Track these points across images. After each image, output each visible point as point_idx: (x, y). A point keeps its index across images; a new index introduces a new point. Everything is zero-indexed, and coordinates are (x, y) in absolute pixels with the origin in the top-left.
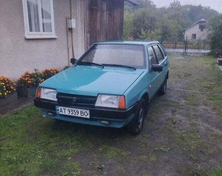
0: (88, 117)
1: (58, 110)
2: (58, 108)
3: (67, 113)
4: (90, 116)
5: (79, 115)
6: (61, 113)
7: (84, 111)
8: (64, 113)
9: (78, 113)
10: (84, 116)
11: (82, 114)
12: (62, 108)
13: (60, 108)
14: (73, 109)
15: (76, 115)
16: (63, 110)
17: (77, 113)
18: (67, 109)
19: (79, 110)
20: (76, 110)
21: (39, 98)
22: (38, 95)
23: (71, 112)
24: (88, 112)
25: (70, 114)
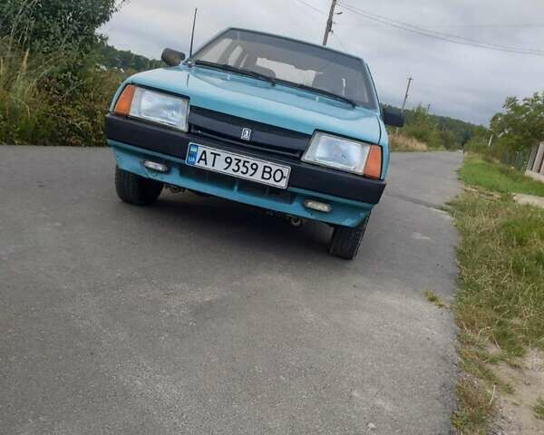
0: (283, 184)
1: (194, 155)
2: (193, 150)
3: (220, 167)
4: (289, 184)
5: (257, 178)
6: (202, 164)
7: (275, 168)
8: (209, 167)
9: (256, 170)
10: (271, 182)
11: (267, 176)
12: (209, 150)
13: (201, 149)
14: (243, 158)
15: (247, 176)
16: (210, 158)
17: (251, 171)
18: (224, 154)
19: (261, 164)
20: (252, 160)
21: (127, 117)
22: (121, 107)
23: (233, 166)
24: (286, 171)
25: (229, 171)
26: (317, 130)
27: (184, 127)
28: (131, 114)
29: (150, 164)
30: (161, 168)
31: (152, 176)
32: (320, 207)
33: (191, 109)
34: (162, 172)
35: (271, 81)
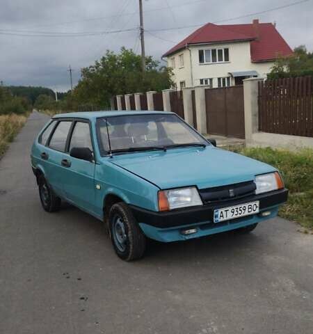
0: (257, 211)
2: (216, 213)
3: (230, 216)
4: (260, 208)
5: (246, 213)
6: (222, 219)
7: (252, 204)
8: (225, 219)
9: (245, 210)
10: (253, 212)
11: (250, 210)
12: (223, 210)
13: (220, 211)
14: (239, 206)
15: (242, 215)
16: (224, 213)
17: (243, 211)
18: (230, 209)
19: (247, 205)
20: (242, 206)
21: (169, 211)
23: (236, 213)
24: (257, 203)
25: (234, 216)
26: (256, 176)
27: (200, 203)
28: (171, 208)
29: (187, 232)
30: (193, 231)
31: (187, 238)
32: (266, 214)
33: (200, 191)
34: (193, 233)
35: (163, 149)
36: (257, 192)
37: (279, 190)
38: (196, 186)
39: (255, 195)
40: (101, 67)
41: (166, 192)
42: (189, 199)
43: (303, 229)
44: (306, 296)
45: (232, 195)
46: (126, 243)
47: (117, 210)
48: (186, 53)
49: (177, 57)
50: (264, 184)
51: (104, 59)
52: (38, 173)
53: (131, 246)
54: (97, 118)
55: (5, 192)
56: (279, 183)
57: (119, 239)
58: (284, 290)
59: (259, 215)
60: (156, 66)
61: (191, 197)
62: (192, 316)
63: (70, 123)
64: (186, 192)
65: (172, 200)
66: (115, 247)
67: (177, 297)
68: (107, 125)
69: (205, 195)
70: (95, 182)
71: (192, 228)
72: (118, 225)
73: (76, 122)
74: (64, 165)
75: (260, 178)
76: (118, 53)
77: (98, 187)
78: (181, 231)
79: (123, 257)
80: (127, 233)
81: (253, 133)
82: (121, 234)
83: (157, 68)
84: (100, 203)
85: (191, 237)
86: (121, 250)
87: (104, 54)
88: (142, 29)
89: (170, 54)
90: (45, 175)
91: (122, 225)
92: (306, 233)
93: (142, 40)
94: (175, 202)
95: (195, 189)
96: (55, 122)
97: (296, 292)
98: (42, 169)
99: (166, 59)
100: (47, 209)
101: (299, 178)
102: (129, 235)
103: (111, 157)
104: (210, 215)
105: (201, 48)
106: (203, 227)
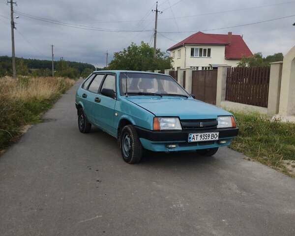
0: (217, 139)
1: (190, 138)
2: (190, 136)
3: (199, 139)
4: (219, 138)
5: (210, 139)
6: (193, 140)
7: (214, 134)
8: (196, 140)
9: (209, 136)
10: (214, 139)
11: (212, 137)
12: (195, 135)
13: (192, 135)
14: (205, 134)
15: (207, 140)
16: (195, 137)
17: (208, 138)
18: (199, 134)
19: (211, 134)
20: (208, 134)
21: (159, 130)
22: (156, 127)
23: (203, 138)
24: (218, 134)
25: (202, 140)
26: (218, 116)
27: (181, 129)
28: (162, 129)
29: (170, 146)
30: (174, 146)
31: (170, 150)
32: (223, 142)
33: (181, 121)
34: (174, 147)
35: (160, 95)
36: (218, 126)
37: (233, 128)
38: (178, 117)
39: (216, 128)
40: (127, 53)
41: (159, 118)
42: (174, 125)
43: (247, 158)
44: (244, 194)
45: (201, 126)
46: (130, 151)
47: (126, 130)
48: (183, 50)
49: (176, 51)
50: (223, 123)
51: (129, 47)
52: (79, 107)
53: (133, 153)
54: (121, 73)
55: (56, 120)
56: (233, 124)
57: (126, 149)
58: (230, 189)
59: (218, 142)
60: (162, 55)
61: (175, 123)
62: (167, 197)
63: (103, 76)
64: (172, 120)
65: (162, 124)
66: (123, 154)
67: (159, 186)
68: (126, 78)
69: (184, 124)
70: (115, 111)
71: (173, 144)
72: (127, 140)
73: (107, 75)
74: (96, 101)
75: (221, 118)
76: (139, 44)
77: (116, 114)
78: (166, 145)
79: (127, 161)
80: (131, 145)
81: (222, 100)
82: (128, 146)
83: (163, 57)
84: (116, 125)
85: (172, 150)
86: (126, 156)
87: (130, 45)
88: (156, 31)
89: (172, 49)
90: (83, 109)
91: (129, 139)
92: (249, 160)
93: (155, 38)
94: (164, 126)
95: (178, 119)
96: (94, 75)
97: (238, 191)
98: (82, 105)
99: (169, 52)
100: (82, 131)
101: (249, 128)
102: (133, 146)
103: (127, 96)
104: (186, 137)
105: (193, 47)
106: (181, 145)
